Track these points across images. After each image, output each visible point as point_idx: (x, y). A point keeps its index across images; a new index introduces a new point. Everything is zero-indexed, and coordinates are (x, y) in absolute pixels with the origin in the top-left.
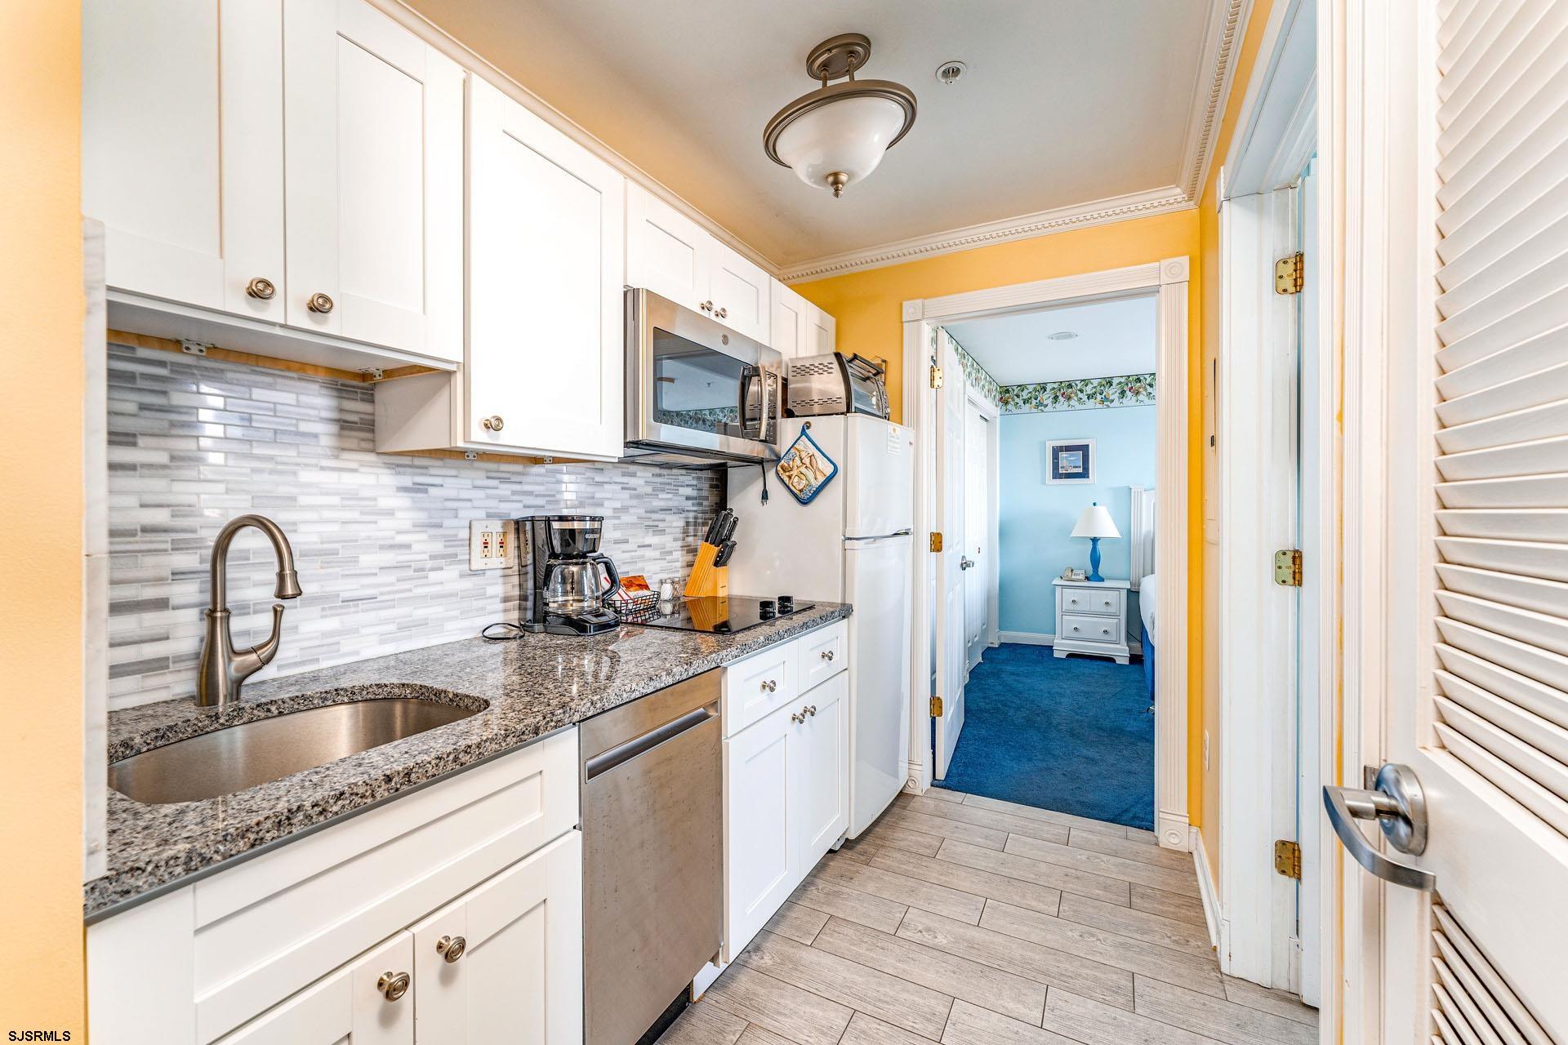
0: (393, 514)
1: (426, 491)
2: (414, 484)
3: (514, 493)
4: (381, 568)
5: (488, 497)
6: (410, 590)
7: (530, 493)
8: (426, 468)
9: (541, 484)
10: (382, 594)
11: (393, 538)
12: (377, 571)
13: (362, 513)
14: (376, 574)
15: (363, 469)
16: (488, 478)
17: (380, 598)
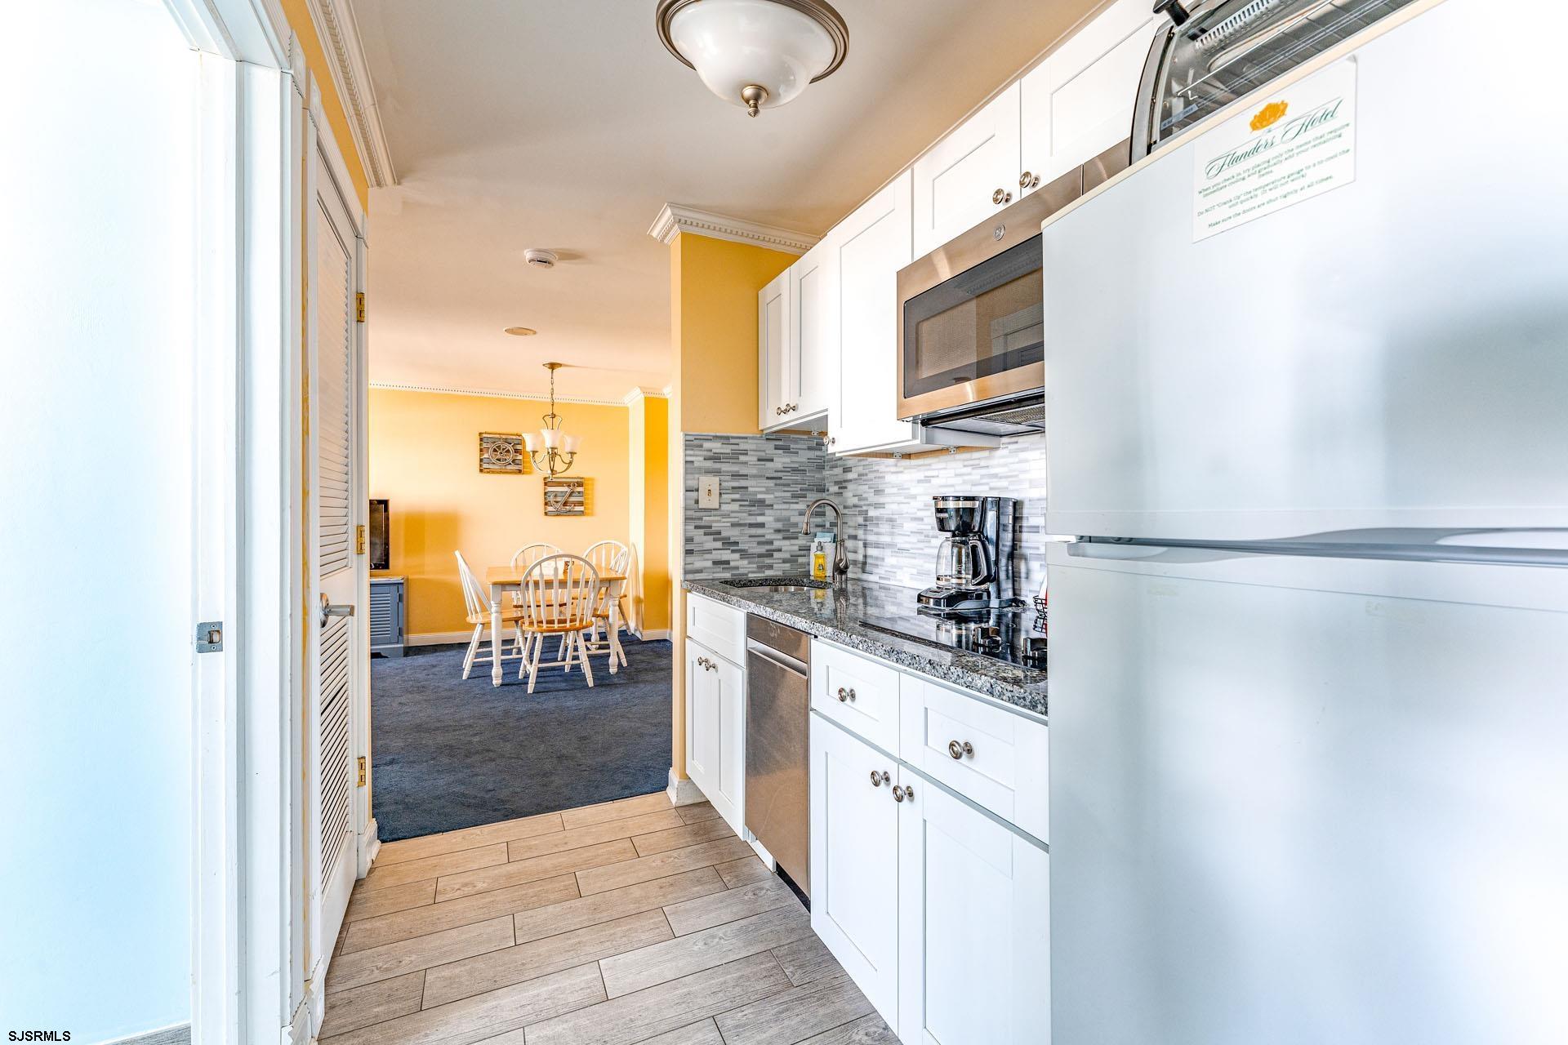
0: (916, 498)
1: (930, 482)
2: (926, 477)
3: (983, 476)
4: (912, 532)
5: (965, 482)
6: (922, 549)
7: (995, 476)
8: (930, 465)
9: (1005, 465)
10: (912, 549)
11: (916, 513)
12: (909, 533)
13: (905, 498)
14: (909, 536)
15: (906, 471)
16: (965, 466)
17: (912, 551)
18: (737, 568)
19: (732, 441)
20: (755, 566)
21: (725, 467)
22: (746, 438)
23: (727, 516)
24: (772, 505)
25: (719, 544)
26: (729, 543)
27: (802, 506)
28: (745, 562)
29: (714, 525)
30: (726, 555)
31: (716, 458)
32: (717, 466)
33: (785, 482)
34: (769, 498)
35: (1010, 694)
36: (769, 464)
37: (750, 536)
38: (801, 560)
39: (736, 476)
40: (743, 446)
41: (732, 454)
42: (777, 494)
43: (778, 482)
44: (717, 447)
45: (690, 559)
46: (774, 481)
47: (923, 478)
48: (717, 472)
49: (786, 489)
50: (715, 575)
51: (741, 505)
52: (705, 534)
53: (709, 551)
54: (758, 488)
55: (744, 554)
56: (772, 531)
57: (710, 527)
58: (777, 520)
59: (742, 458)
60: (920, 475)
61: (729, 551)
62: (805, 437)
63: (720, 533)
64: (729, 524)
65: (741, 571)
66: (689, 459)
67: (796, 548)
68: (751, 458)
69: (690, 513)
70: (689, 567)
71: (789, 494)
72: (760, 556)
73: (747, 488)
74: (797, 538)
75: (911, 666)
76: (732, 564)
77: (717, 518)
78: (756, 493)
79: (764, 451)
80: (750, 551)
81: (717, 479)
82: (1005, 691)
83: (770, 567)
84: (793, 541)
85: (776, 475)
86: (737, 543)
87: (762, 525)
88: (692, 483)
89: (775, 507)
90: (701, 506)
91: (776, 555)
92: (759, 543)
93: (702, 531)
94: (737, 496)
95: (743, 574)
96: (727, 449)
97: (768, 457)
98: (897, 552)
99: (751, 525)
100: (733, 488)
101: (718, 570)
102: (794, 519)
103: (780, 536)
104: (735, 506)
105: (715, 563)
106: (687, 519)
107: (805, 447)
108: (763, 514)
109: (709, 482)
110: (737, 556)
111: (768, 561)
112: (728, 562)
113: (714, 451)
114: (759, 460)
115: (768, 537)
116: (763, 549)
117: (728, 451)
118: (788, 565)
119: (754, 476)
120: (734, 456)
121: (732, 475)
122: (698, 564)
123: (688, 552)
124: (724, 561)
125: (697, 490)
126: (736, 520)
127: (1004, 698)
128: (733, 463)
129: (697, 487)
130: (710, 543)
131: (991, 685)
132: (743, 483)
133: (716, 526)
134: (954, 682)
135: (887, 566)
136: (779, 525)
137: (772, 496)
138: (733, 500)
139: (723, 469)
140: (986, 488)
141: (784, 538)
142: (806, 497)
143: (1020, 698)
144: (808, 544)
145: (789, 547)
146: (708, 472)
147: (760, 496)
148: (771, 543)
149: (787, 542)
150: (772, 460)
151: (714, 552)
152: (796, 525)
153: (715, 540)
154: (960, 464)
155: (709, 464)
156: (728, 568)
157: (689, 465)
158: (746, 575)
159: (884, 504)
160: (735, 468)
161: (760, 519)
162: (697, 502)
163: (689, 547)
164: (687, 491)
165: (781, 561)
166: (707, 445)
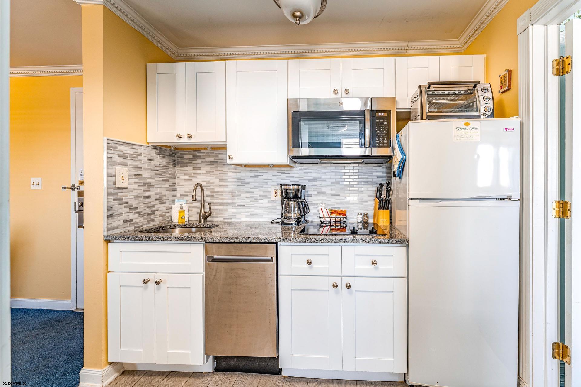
0: (249, 184)
1: (258, 177)
3: (287, 177)
4: (246, 198)
6: (254, 204)
8: (258, 170)
10: (246, 204)
11: (249, 190)
13: (242, 183)
15: (242, 172)
16: (277, 172)
17: (246, 206)
18: (137, 223)
19: (134, 147)
20: (146, 220)
21: (130, 162)
22: (141, 146)
23: (131, 192)
24: (154, 186)
25: (127, 210)
26: (132, 208)
27: (167, 186)
28: (141, 219)
29: (124, 198)
30: (131, 216)
31: (125, 156)
32: (126, 161)
33: (161, 172)
34: (152, 181)
35: (395, 241)
36: (152, 162)
37: (143, 204)
38: (167, 214)
39: (136, 168)
40: (139, 151)
41: (134, 155)
42: (156, 179)
43: (157, 172)
44: (125, 149)
45: (111, 220)
46: (155, 172)
47: (254, 176)
48: (126, 165)
49: (161, 176)
50: (125, 229)
51: (139, 186)
52: (120, 204)
53: (121, 215)
54: (147, 175)
55: (140, 214)
56: (154, 200)
57: (122, 199)
58: (156, 194)
59: (139, 158)
60: (252, 174)
61: (133, 213)
62: (168, 149)
63: (127, 203)
64: (133, 197)
65: (139, 224)
66: (110, 155)
67: (165, 208)
68: (144, 158)
69: (110, 191)
70: (110, 226)
71: (161, 179)
72: (149, 214)
73: (141, 175)
74: (165, 203)
75: (352, 242)
76: (134, 221)
77: (126, 194)
78: (146, 179)
79: (150, 155)
80: (144, 212)
81: (127, 169)
82: (393, 241)
83: (153, 220)
84: (163, 205)
85: (155, 168)
86: (136, 208)
87: (149, 197)
88: (111, 171)
89: (155, 186)
90: (117, 186)
91: (156, 213)
92: (148, 207)
93: (117, 202)
94: (137, 180)
95: (140, 227)
96: (131, 152)
97: (152, 158)
98: (237, 207)
99: (144, 197)
100: (135, 175)
101: (126, 226)
102: (164, 193)
103: (158, 202)
104: (136, 186)
105: (125, 221)
106: (109, 195)
107: (168, 154)
108: (150, 191)
109: (121, 172)
110: (137, 215)
111: (152, 217)
112: (132, 220)
113: (124, 152)
114: (148, 160)
115: (152, 203)
116: (149, 211)
117: (132, 153)
118: (161, 218)
119: (145, 169)
120: (135, 156)
121: (134, 168)
122: (115, 224)
123: (109, 216)
124: (130, 220)
125: (115, 176)
126: (136, 194)
127: (393, 243)
128: (134, 160)
129: (114, 174)
130: (122, 209)
131: (388, 240)
132: (139, 172)
133: (125, 199)
134: (373, 243)
135: (229, 213)
136: (157, 197)
137: (154, 180)
138: (135, 183)
139: (129, 163)
140: (289, 181)
141: (160, 204)
142: (168, 181)
143: (398, 241)
144: (170, 206)
145: (161, 208)
146: (121, 165)
147: (148, 180)
148: (153, 206)
149: (161, 206)
150: (154, 160)
151: (124, 215)
152: (164, 196)
153: (125, 207)
154: (275, 172)
155: (121, 160)
156: (132, 224)
157: (110, 160)
158: (142, 226)
159: (227, 186)
160: (135, 163)
161: (148, 193)
162: (114, 183)
163: (110, 213)
164: (108, 176)
165: (158, 216)
166: (120, 148)
